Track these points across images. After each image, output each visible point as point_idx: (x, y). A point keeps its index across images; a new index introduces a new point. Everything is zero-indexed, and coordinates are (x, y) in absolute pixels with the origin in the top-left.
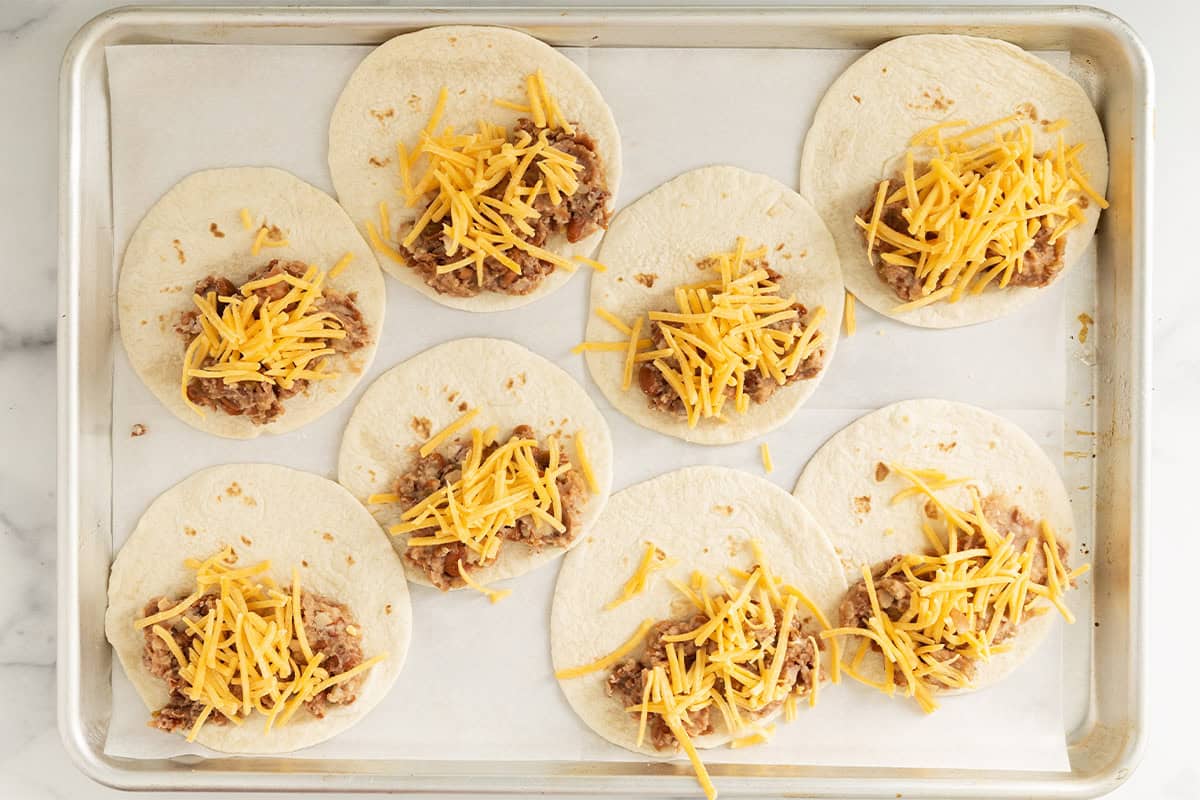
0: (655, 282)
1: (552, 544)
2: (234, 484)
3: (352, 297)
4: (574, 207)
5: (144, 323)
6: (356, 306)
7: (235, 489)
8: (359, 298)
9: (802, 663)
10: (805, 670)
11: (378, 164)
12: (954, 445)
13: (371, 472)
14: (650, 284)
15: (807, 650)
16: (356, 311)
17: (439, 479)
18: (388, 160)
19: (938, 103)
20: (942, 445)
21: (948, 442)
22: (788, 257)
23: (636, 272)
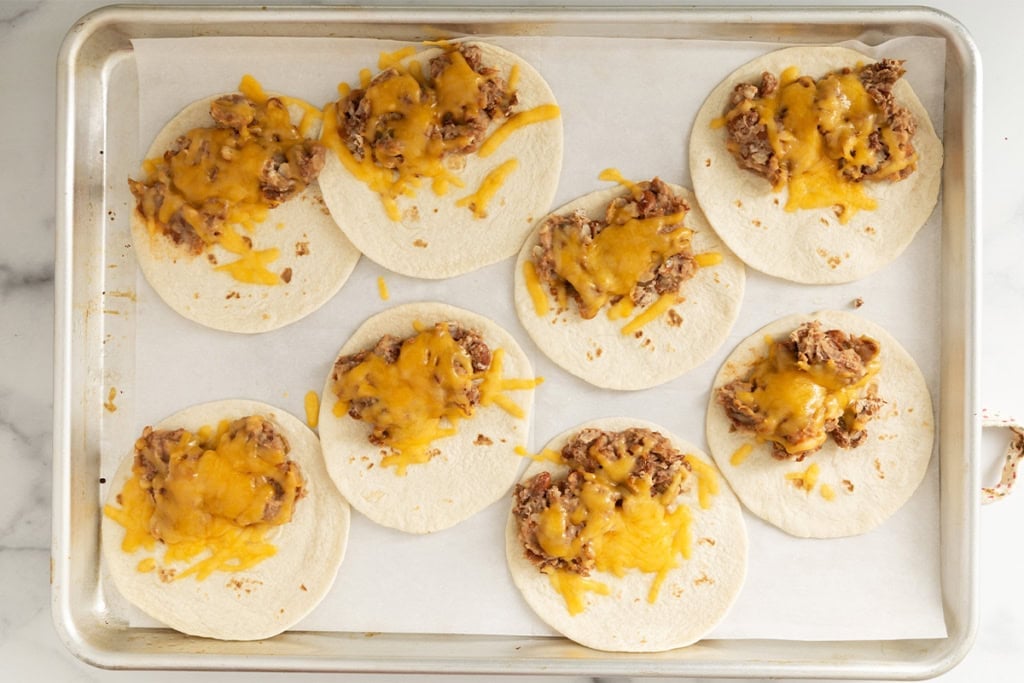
0: (476, 438)
1: (565, 218)
2: (834, 267)
3: (733, 429)
4: (544, 502)
5: (910, 411)
6: (730, 422)
7: (833, 263)
8: (728, 428)
9: (354, 118)
10: (351, 111)
11: (709, 541)
12: (229, 297)
13: (717, 281)
14: (481, 437)
15: (350, 128)
16: (730, 417)
17: (659, 275)
18: (700, 543)
19: (239, 585)
20: (238, 297)
21: (233, 299)
22: (364, 458)
23: (493, 448)
